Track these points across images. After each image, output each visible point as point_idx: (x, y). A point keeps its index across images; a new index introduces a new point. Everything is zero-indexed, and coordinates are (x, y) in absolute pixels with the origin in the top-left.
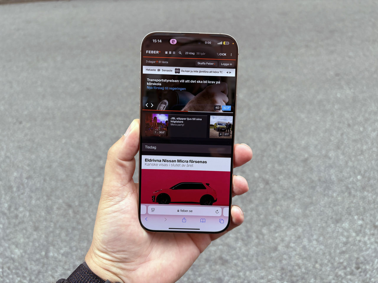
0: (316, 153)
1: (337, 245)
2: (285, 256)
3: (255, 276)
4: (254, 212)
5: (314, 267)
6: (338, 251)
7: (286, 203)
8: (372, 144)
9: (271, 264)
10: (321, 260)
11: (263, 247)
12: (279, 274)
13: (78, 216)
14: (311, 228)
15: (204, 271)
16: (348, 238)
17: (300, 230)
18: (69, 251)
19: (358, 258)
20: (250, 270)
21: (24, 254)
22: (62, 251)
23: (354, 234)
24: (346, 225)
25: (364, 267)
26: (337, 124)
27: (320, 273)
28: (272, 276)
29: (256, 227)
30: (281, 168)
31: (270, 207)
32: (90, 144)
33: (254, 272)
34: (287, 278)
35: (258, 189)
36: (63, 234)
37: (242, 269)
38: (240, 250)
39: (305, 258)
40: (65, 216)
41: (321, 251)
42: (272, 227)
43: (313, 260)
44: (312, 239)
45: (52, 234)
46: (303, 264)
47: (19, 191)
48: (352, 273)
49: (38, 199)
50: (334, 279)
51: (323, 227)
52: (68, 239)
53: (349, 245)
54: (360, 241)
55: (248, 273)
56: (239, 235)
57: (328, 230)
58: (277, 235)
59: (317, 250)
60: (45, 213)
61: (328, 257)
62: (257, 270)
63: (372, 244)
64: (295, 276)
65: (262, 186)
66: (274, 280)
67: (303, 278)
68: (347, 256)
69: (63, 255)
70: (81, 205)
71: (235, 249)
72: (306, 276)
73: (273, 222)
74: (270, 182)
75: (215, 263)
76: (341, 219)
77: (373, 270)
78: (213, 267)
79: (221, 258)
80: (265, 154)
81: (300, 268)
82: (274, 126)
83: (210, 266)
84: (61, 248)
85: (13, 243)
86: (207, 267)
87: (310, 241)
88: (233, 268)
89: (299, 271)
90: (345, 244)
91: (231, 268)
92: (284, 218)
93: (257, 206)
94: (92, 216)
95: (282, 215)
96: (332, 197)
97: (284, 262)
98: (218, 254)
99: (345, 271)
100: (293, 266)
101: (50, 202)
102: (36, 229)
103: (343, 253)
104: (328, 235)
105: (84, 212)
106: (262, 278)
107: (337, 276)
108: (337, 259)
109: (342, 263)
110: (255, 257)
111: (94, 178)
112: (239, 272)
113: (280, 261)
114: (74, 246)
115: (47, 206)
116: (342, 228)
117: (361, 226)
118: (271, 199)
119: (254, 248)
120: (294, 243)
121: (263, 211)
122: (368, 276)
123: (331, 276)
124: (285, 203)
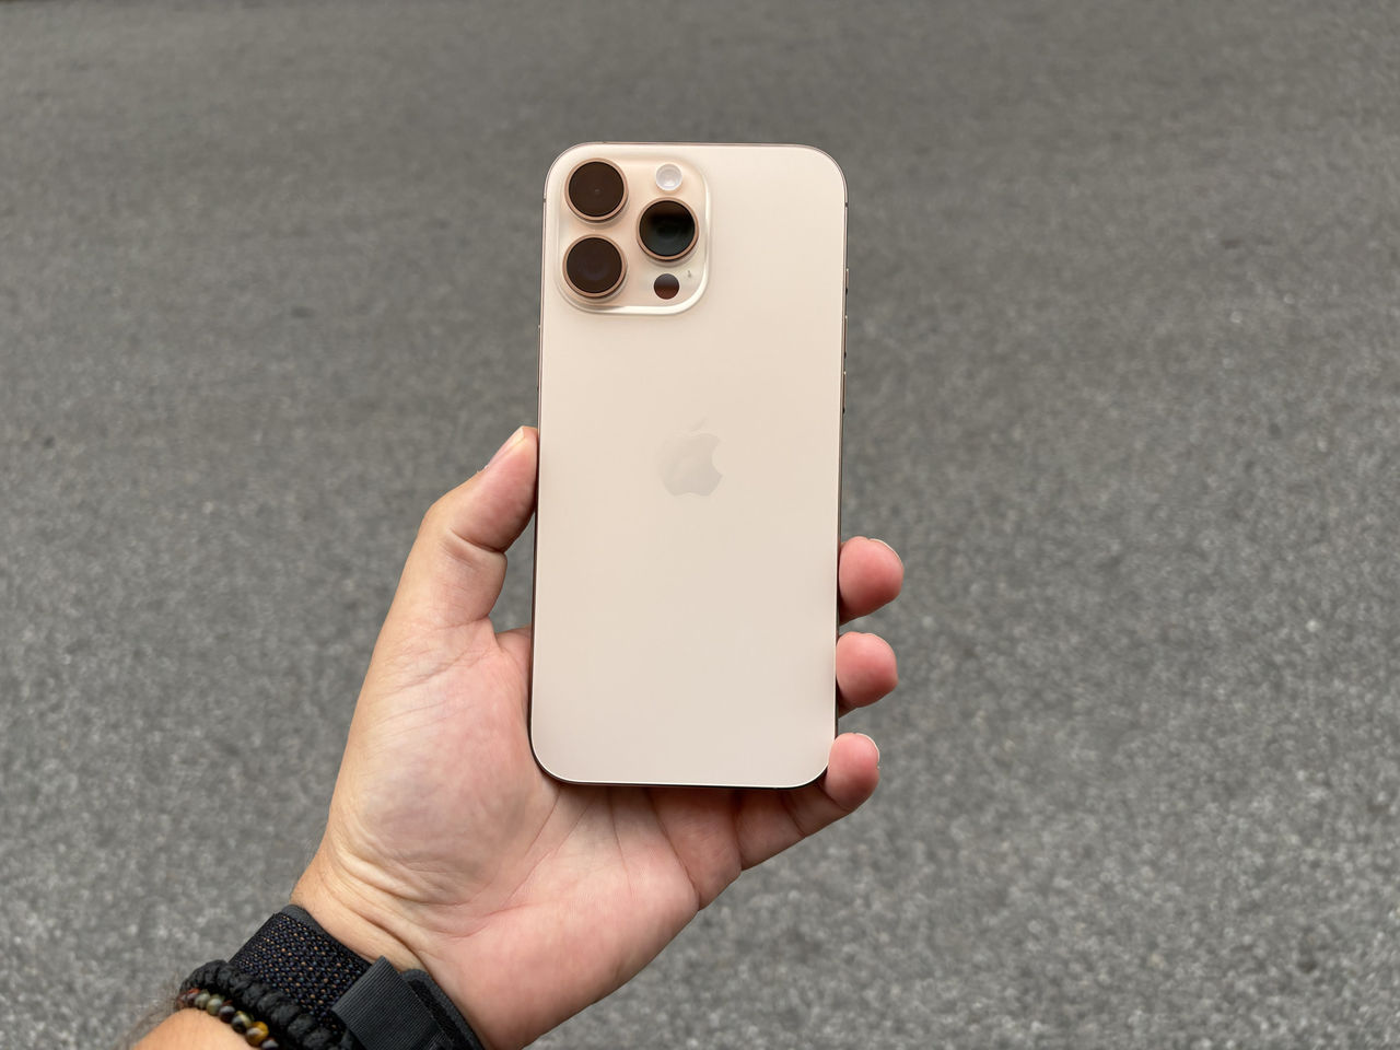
0: (1152, 538)
1: (1230, 879)
2: (1034, 926)
3: (924, 1002)
4: (919, 763)
5: (1143, 963)
6: (1234, 903)
7: (1039, 728)
8: (1363, 499)
9: (979, 958)
10: (1170, 938)
11: (952, 892)
12: (1010, 992)
13: (262, 790)
14: (1131, 817)
15: (733, 986)
16: (1270, 851)
17: (1092, 824)
18: (229, 918)
19: (1308, 930)
20: (906, 980)
21: (58, 933)
22: (201, 921)
23: (1294, 840)
24: (1264, 804)
25: (1331, 964)
26: (1229, 428)
27: (1169, 985)
28: (985, 1000)
29: (925, 819)
30: (1020, 595)
31: (978, 742)
32: (306, 517)
33: (918, 985)
34: (1043, 1007)
35: (935, 675)
36: (207, 858)
37: (875, 974)
38: (868, 905)
39: (1111, 932)
40: (212, 790)
41: (1170, 906)
42: (988, 818)
43: (1138, 936)
44: (1135, 858)
45: (163, 857)
46: (1103, 957)
47: (41, 697)
48: (1286, 987)
49: (115, 727)
50: (1219, 1010)
51: (1177, 814)
52: (224, 872)
53: (1274, 881)
54: (1315, 865)
55: (895, 990)
56: (862, 848)
57: (1196, 822)
58: (1005, 846)
59: (1156, 898)
60: (136, 779)
61: (1196, 927)
62: (931, 980)
63: (1360, 874)
64: (1073, 1002)
65: (947, 662)
66: (995, 1014)
67: (1101, 1007)
68: (1269, 920)
69: (204, 933)
70: (272, 748)
71: (848, 902)
72: (1114, 999)
73: (991, 797)
74: (979, 649)
75: (775, 954)
76: (1242, 784)
77: (1367, 975)
78: (765, 970)
79: (795, 936)
80: (961, 544)
81: (1090, 968)
82: (994, 436)
83: (755, 968)
84: (199, 911)
85: (21, 894)
86: (744, 969)
87: (1128, 866)
88: (841, 974)
89: (1085, 983)
90: (1261, 875)
91: (832, 972)
92: (1029, 782)
93: (930, 739)
94: (313, 785)
95: (1023, 771)
96: (1213, 700)
97: (1031, 946)
98: (785, 919)
99: (1261, 977)
100: (1066, 963)
101: (157, 737)
102: (106, 838)
103: (1254, 908)
104: (1197, 845)
105: (286, 771)
106: (949, 1008)
107: (1230, 997)
108: (1230, 932)
109: (1249, 948)
110: (923, 929)
111: (323, 643)
112: (864, 987)
113: (1018, 943)
114: (246, 902)
115: (146, 753)
116: (1252, 815)
117: (1321, 806)
118: (981, 713)
119: (920, 896)
120: (1068, 876)
121: (953, 760)
122: (1347, 994)
123: (1210, 997)
124: (1033, 728)
